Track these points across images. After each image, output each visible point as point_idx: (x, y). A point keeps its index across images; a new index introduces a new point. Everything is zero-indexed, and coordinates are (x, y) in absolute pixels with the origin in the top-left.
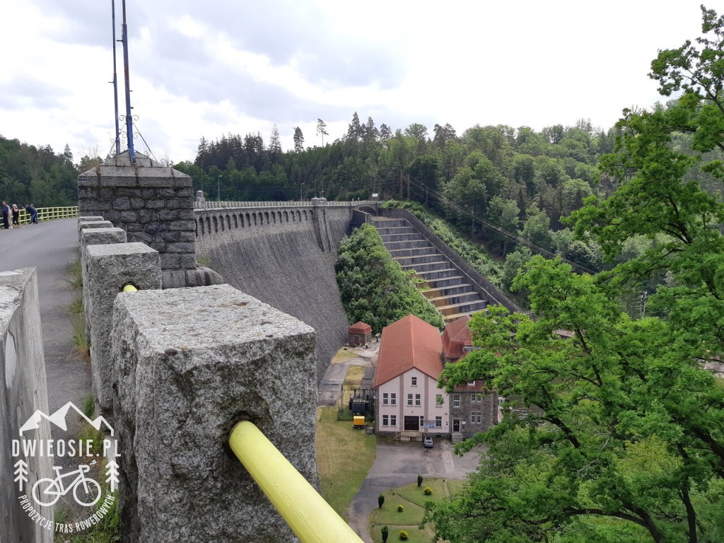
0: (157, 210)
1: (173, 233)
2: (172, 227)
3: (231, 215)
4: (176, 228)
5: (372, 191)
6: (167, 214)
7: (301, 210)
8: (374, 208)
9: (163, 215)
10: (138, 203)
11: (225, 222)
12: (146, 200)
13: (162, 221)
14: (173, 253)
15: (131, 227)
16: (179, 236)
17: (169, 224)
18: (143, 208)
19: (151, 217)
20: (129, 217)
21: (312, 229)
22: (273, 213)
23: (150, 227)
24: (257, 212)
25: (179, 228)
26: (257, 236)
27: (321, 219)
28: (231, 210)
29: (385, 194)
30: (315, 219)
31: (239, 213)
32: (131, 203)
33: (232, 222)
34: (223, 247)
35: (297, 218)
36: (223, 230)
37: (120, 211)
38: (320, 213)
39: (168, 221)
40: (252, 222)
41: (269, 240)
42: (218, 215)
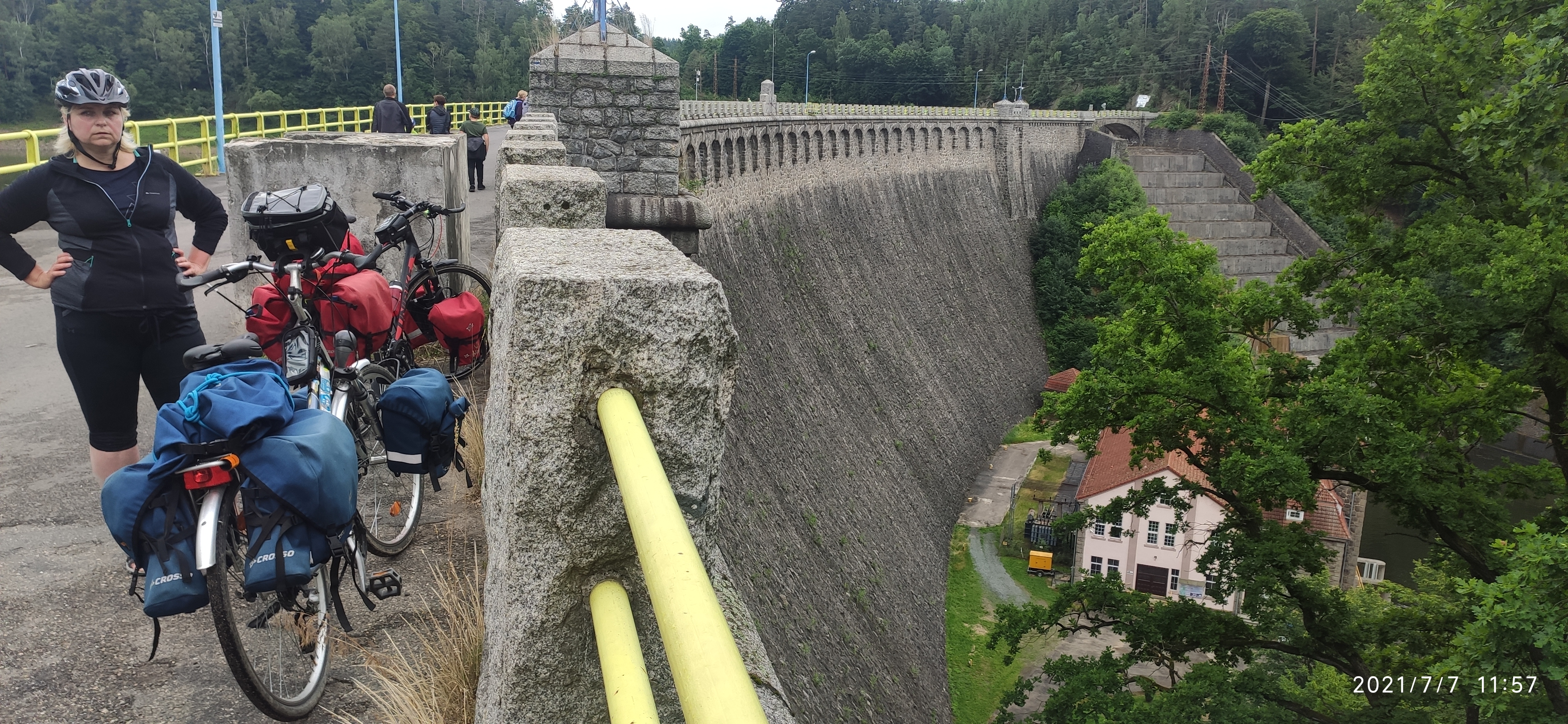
0: (629, 109)
1: (649, 144)
2: (648, 135)
3: (824, 130)
4: (653, 136)
5: (1136, 89)
6: (643, 115)
7: (971, 126)
8: (1136, 127)
9: (637, 116)
10: (604, 98)
11: (813, 145)
12: (615, 95)
13: (635, 126)
14: (645, 171)
15: (594, 132)
16: (657, 146)
17: (645, 130)
18: (611, 105)
19: (621, 118)
20: (592, 118)
21: (992, 168)
22: (910, 130)
23: (618, 133)
24: (878, 127)
25: (658, 137)
26: (873, 175)
27: (1012, 145)
28: (826, 121)
29: (1165, 95)
30: (999, 147)
31: (841, 127)
32: (595, 97)
33: (827, 145)
34: (804, 193)
35: (960, 143)
36: (807, 160)
37: (582, 108)
38: (1011, 134)
39: (644, 126)
40: (867, 146)
41: (897, 186)
42: (798, 130)
